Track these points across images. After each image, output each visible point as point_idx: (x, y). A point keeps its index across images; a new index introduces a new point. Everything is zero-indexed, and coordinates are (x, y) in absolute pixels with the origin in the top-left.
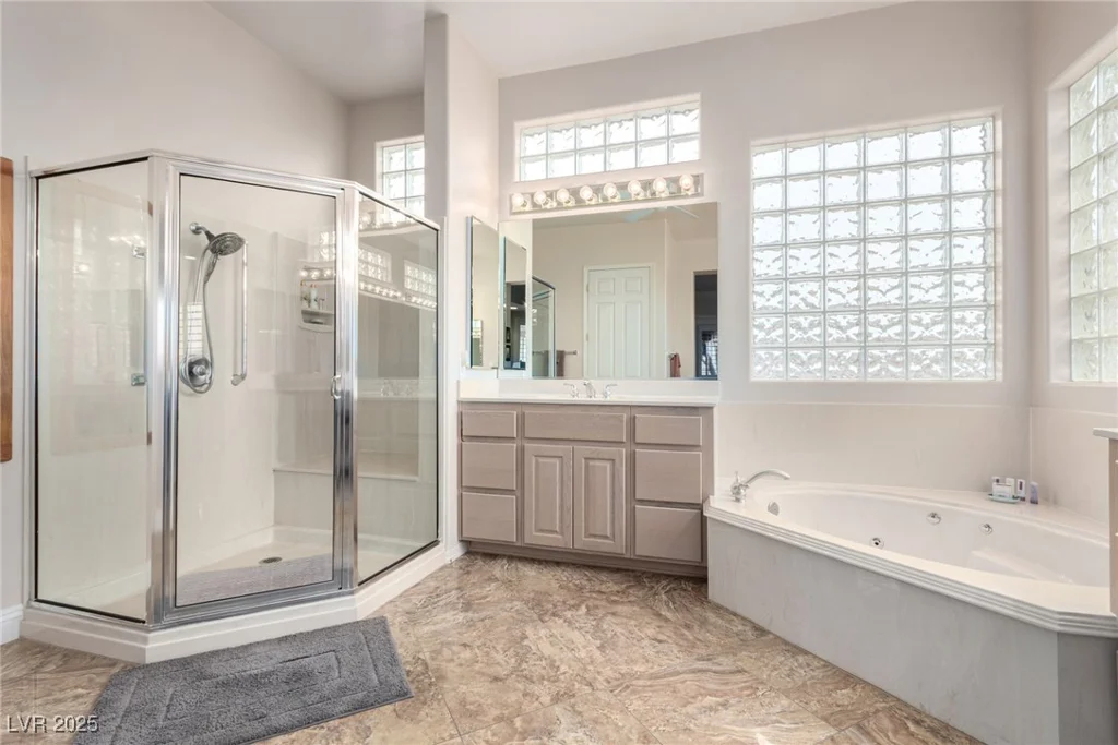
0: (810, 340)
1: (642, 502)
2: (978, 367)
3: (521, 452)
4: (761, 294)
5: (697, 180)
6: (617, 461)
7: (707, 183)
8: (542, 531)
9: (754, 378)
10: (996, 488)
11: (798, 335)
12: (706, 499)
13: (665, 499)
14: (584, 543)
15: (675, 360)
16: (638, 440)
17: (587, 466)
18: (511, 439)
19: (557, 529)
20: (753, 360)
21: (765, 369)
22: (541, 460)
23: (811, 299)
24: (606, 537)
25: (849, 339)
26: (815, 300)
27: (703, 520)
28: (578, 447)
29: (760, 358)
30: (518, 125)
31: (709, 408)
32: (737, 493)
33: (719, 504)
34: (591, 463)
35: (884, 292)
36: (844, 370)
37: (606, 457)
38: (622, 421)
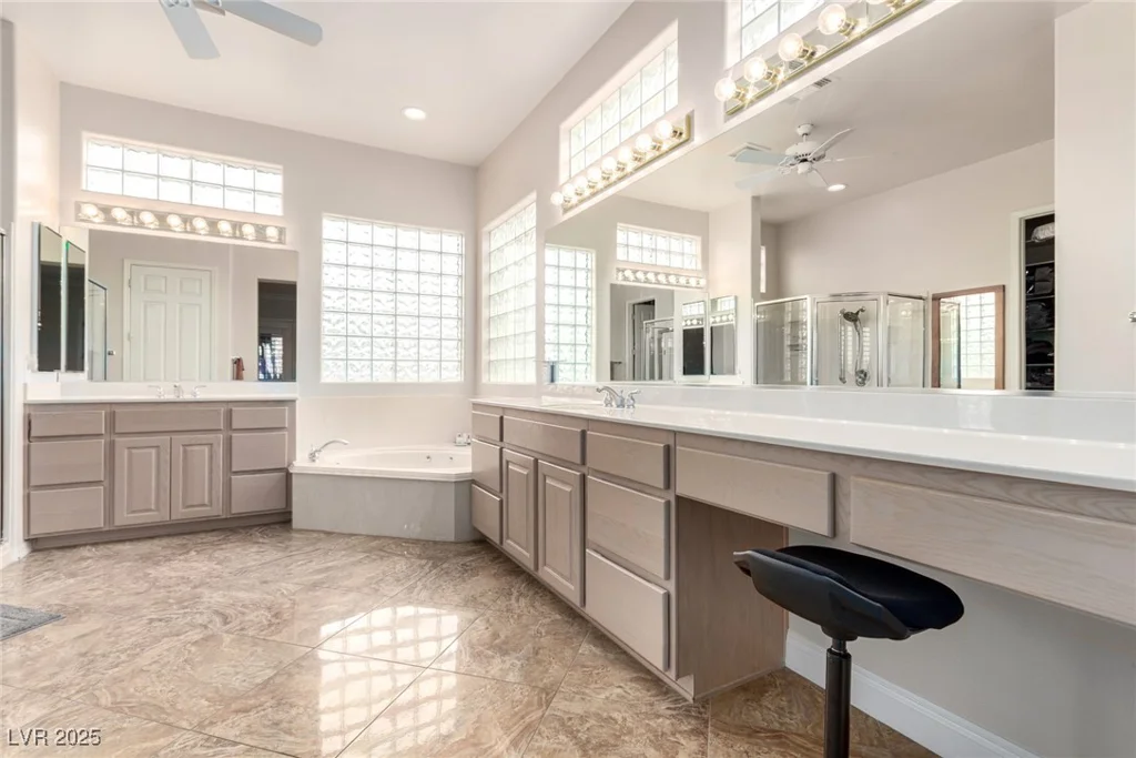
0: (362, 354)
1: (236, 473)
2: (453, 374)
3: (111, 447)
4: (329, 321)
5: (281, 231)
6: (215, 446)
7: (288, 237)
8: (134, 512)
9: (323, 381)
10: (458, 439)
11: (356, 351)
12: (290, 464)
13: (258, 468)
14: (181, 513)
15: (238, 363)
16: (234, 427)
17: (185, 452)
18: (99, 435)
19: (153, 507)
20: (323, 366)
21: (331, 374)
22: (134, 451)
23: (363, 328)
24: (204, 505)
25: (386, 355)
26: (367, 329)
27: (289, 476)
28: (174, 437)
29: (328, 366)
30: (85, 135)
31: (293, 401)
32: (312, 457)
33: (300, 463)
34: (189, 448)
35: (406, 327)
36: (383, 375)
37: (204, 442)
38: (219, 414)
